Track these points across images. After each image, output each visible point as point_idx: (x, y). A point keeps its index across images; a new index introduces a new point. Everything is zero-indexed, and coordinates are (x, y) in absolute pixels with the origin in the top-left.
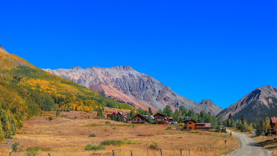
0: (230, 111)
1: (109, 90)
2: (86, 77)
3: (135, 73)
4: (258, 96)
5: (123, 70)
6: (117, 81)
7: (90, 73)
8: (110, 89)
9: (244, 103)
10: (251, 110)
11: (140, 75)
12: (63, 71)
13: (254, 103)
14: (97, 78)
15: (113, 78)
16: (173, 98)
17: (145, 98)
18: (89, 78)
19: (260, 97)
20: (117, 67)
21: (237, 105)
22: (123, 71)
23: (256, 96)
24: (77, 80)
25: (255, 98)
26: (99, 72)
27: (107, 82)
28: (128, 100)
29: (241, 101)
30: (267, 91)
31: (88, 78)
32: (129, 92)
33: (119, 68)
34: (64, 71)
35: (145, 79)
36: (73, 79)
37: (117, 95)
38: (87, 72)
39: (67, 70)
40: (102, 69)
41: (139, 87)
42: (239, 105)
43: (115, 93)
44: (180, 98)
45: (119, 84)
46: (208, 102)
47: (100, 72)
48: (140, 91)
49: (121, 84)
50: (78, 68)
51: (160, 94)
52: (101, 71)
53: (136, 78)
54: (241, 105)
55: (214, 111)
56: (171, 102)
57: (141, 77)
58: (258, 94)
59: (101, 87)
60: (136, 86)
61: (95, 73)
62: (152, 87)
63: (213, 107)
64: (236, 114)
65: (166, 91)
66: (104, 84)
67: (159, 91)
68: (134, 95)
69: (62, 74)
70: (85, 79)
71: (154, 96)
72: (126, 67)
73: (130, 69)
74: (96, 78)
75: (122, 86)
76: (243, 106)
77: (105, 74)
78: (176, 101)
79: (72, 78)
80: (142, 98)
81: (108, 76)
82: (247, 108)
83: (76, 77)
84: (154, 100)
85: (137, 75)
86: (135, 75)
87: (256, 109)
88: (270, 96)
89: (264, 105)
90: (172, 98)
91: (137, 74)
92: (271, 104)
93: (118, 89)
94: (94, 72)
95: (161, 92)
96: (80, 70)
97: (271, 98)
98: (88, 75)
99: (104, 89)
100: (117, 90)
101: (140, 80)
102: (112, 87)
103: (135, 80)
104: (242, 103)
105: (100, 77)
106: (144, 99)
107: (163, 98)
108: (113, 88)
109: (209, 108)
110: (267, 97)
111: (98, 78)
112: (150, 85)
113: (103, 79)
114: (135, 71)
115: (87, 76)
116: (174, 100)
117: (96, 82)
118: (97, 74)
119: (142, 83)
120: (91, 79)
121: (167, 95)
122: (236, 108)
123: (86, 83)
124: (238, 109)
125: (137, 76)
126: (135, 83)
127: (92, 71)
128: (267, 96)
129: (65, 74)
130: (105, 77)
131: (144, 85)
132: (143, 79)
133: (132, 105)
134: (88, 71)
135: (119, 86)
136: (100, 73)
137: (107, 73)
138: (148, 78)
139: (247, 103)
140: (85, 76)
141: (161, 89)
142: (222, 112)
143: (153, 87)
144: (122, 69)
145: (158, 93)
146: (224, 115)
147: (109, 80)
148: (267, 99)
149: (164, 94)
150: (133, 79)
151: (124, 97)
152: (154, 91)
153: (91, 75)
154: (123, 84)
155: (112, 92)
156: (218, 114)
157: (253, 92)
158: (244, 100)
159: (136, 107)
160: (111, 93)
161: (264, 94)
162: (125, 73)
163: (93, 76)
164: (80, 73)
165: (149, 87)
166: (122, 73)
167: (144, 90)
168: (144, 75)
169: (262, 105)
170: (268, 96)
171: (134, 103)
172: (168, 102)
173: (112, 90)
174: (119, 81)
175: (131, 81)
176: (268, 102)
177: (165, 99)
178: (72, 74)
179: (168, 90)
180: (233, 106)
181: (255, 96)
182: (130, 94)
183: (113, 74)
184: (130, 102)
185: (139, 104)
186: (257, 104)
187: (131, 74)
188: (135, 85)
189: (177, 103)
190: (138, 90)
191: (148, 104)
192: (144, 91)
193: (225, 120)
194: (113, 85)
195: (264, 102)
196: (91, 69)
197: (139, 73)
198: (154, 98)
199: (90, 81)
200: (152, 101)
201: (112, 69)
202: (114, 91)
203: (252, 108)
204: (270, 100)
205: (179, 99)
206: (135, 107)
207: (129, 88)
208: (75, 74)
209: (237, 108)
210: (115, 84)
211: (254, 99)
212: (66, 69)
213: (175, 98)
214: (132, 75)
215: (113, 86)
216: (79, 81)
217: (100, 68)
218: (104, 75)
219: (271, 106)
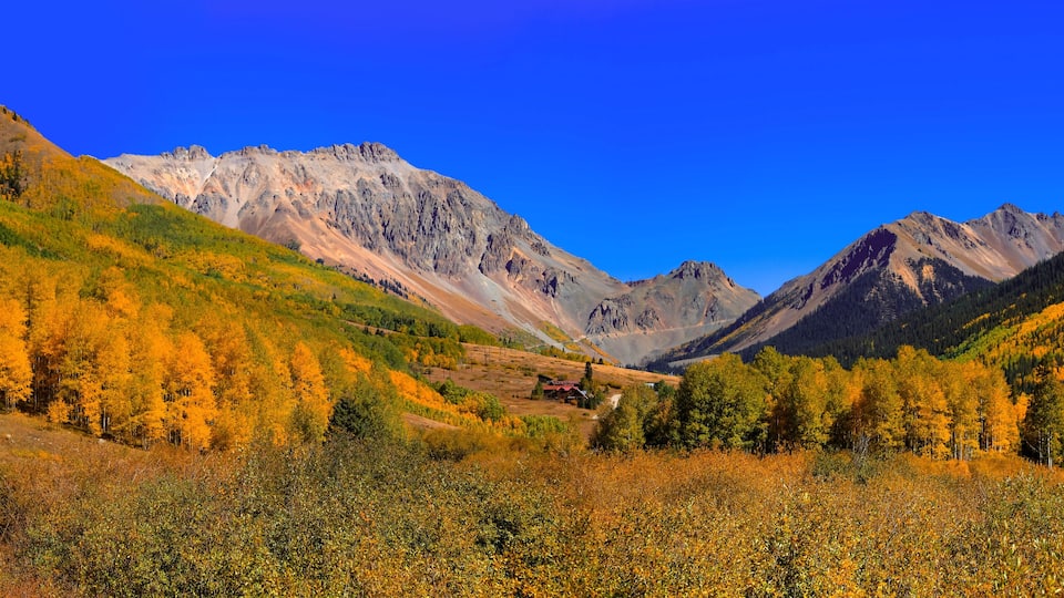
0: (784, 306)
1: (314, 236)
2: (226, 189)
3: (402, 169)
4: (886, 257)
5: (361, 160)
6: (338, 202)
7: (241, 173)
8: (317, 233)
9: (835, 279)
10: (860, 307)
11: (421, 179)
12: (140, 164)
13: (871, 278)
14: (267, 193)
15: (327, 191)
16: (537, 261)
17: (440, 262)
18: (237, 191)
19: (890, 260)
20: (337, 147)
21: (811, 286)
22: (359, 165)
23: (880, 257)
24: (193, 198)
25: (875, 261)
26: (272, 166)
27: (305, 205)
28: (382, 272)
29: (825, 272)
30: (920, 235)
31: (233, 191)
32: (383, 241)
33: (345, 154)
34: (144, 164)
35: (441, 194)
36: (179, 197)
37: (343, 256)
38: (228, 169)
39: (155, 161)
40: (284, 156)
41: (417, 224)
42: (817, 286)
43: (336, 249)
44: (562, 261)
45: (346, 214)
46: (704, 270)
47: (275, 170)
48: (420, 237)
49: (354, 214)
50: (194, 152)
51: (493, 246)
52: (281, 165)
53: (407, 189)
54: (823, 287)
55: (726, 303)
56: (532, 276)
57: (426, 188)
58: (884, 249)
59: (284, 227)
60: (407, 219)
61: (258, 171)
62: (463, 224)
63: (723, 288)
64: (805, 318)
65: (515, 238)
66: (293, 215)
67: (490, 239)
68: (402, 253)
69: (140, 177)
70: (224, 195)
71: (470, 255)
72: (371, 147)
73: (385, 155)
74: (262, 191)
75: (359, 219)
76: (833, 288)
77: (295, 175)
78: (549, 273)
79: (174, 192)
80: (430, 263)
81: (305, 183)
82: (844, 296)
83: (188, 186)
84: (471, 271)
85: (410, 178)
86: (401, 179)
87: (875, 302)
88: (926, 256)
89: (905, 289)
90: (535, 264)
91: (412, 173)
92: (928, 284)
93: (343, 232)
94: (254, 168)
95: (496, 241)
96: (201, 162)
97: (929, 262)
98: (235, 181)
99: (295, 232)
100: (341, 235)
101: (423, 197)
102: (322, 225)
103: (402, 199)
104: (828, 280)
105: (278, 190)
106: (435, 267)
107: (503, 263)
108: (325, 229)
109: (708, 293)
110: (917, 260)
111: (272, 190)
112: (459, 216)
113: (290, 195)
114: (404, 163)
115: (229, 184)
116: (543, 269)
117: (266, 206)
118: (267, 177)
119: (428, 209)
120: (247, 194)
121: (517, 251)
122: (807, 297)
123: (228, 210)
124: (815, 299)
125: (410, 184)
126: (403, 210)
127: (246, 164)
128: (917, 257)
129: (149, 178)
130: (295, 187)
131: (435, 214)
132: (432, 192)
133: (397, 292)
134: (232, 163)
135: (346, 221)
136: (278, 173)
137: (301, 172)
138: (450, 191)
139: (848, 281)
140: (223, 182)
141: (496, 230)
142: (758, 310)
143: (467, 222)
144: (356, 156)
145: (487, 244)
146: (763, 322)
147: (311, 199)
148: (916, 266)
149: (506, 246)
150: (398, 194)
151: (369, 262)
152: (473, 237)
153: (245, 179)
154: (363, 212)
155: (323, 245)
156: (740, 315)
157: (870, 240)
158: (836, 267)
159: (410, 296)
160: (323, 249)
161: (906, 248)
162: (368, 171)
163: (253, 185)
164: (203, 173)
165: (453, 222)
166: (355, 170)
167: (435, 232)
168: (434, 179)
169: (898, 289)
170: (921, 255)
171: (404, 284)
172: (520, 278)
173: (322, 237)
174: (348, 201)
175: (390, 202)
176: (920, 279)
177: (509, 266)
178: (175, 176)
179: (519, 233)
180: (797, 288)
181: (874, 255)
182: (386, 251)
183: (323, 177)
184: (389, 280)
185: (420, 287)
186: (880, 283)
187: (388, 174)
188: (402, 216)
189: (551, 279)
190: (414, 234)
191: (450, 287)
192: (437, 237)
193: (767, 338)
194: (327, 217)
195: (905, 278)
196: (244, 157)
197: (418, 170)
198: (472, 263)
199: (242, 203)
200: (465, 276)
201: (320, 156)
202: (331, 241)
203: (862, 299)
204: (928, 271)
205: (558, 263)
206: (407, 297)
207: (381, 229)
208: (185, 175)
209: (812, 297)
210: (333, 213)
211: (870, 264)
212: (150, 157)
213: (544, 263)
214: (391, 179)
215: (328, 221)
216: (202, 203)
217: (274, 151)
218: (293, 179)
219: (930, 291)
